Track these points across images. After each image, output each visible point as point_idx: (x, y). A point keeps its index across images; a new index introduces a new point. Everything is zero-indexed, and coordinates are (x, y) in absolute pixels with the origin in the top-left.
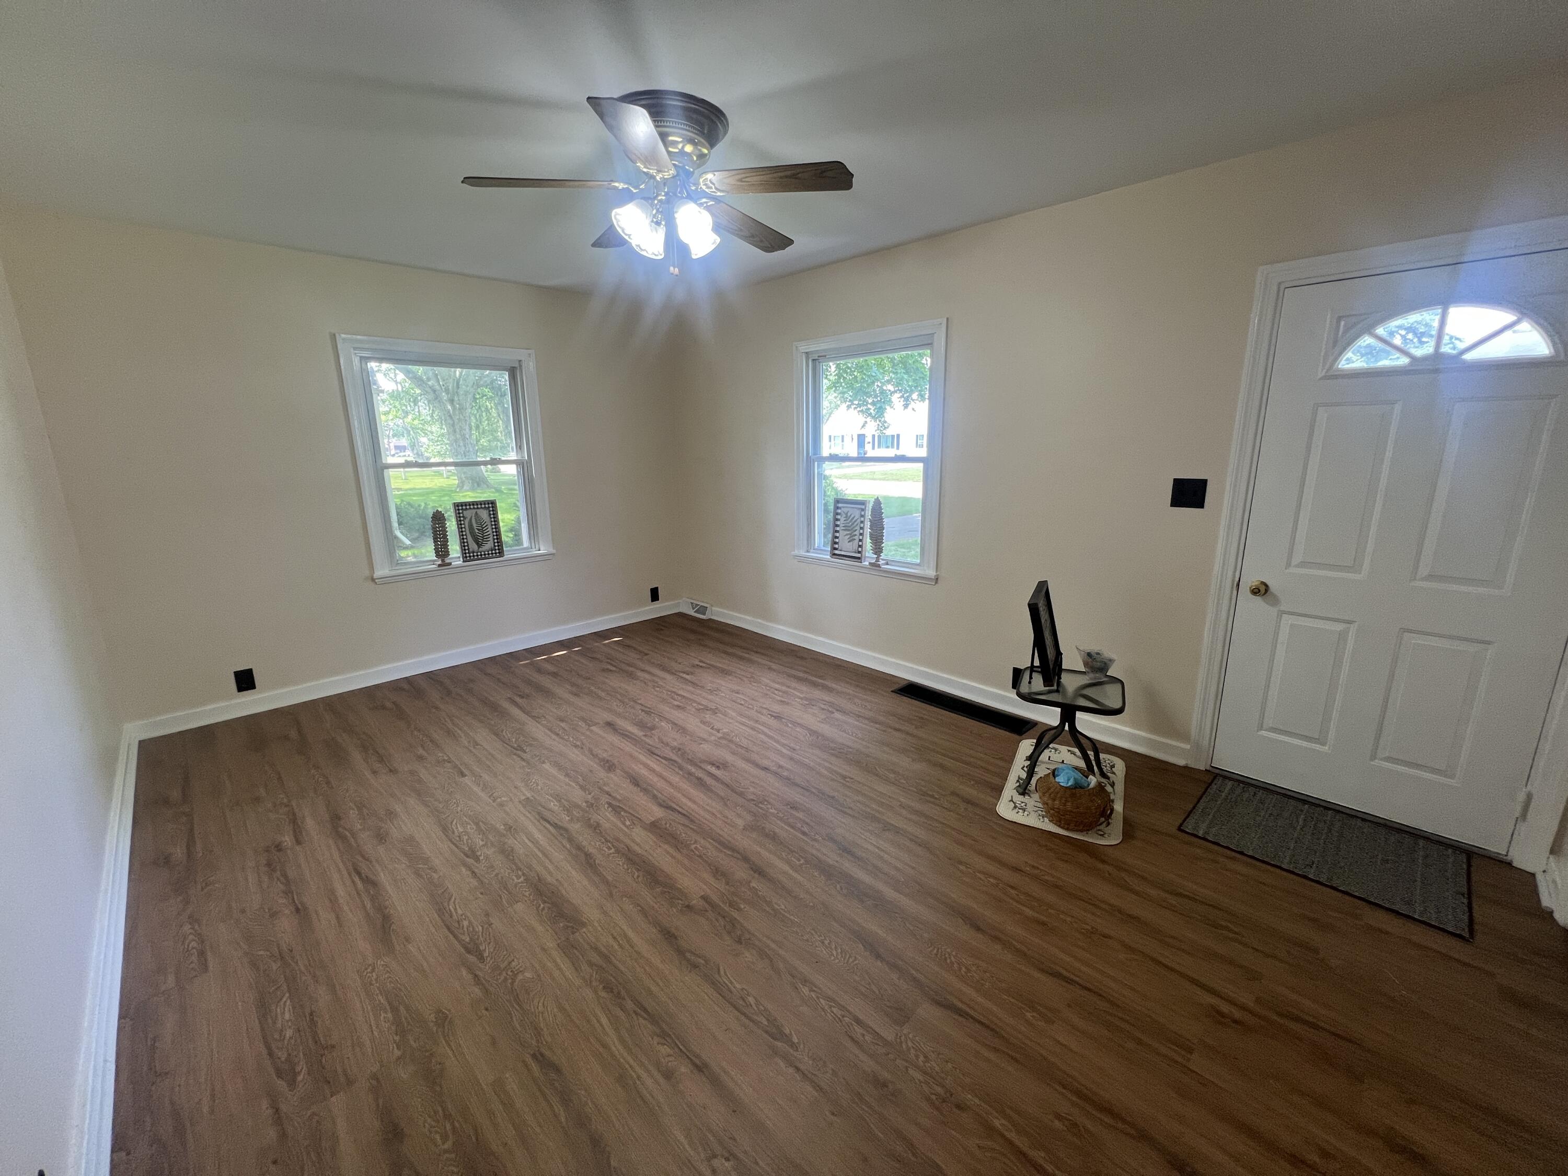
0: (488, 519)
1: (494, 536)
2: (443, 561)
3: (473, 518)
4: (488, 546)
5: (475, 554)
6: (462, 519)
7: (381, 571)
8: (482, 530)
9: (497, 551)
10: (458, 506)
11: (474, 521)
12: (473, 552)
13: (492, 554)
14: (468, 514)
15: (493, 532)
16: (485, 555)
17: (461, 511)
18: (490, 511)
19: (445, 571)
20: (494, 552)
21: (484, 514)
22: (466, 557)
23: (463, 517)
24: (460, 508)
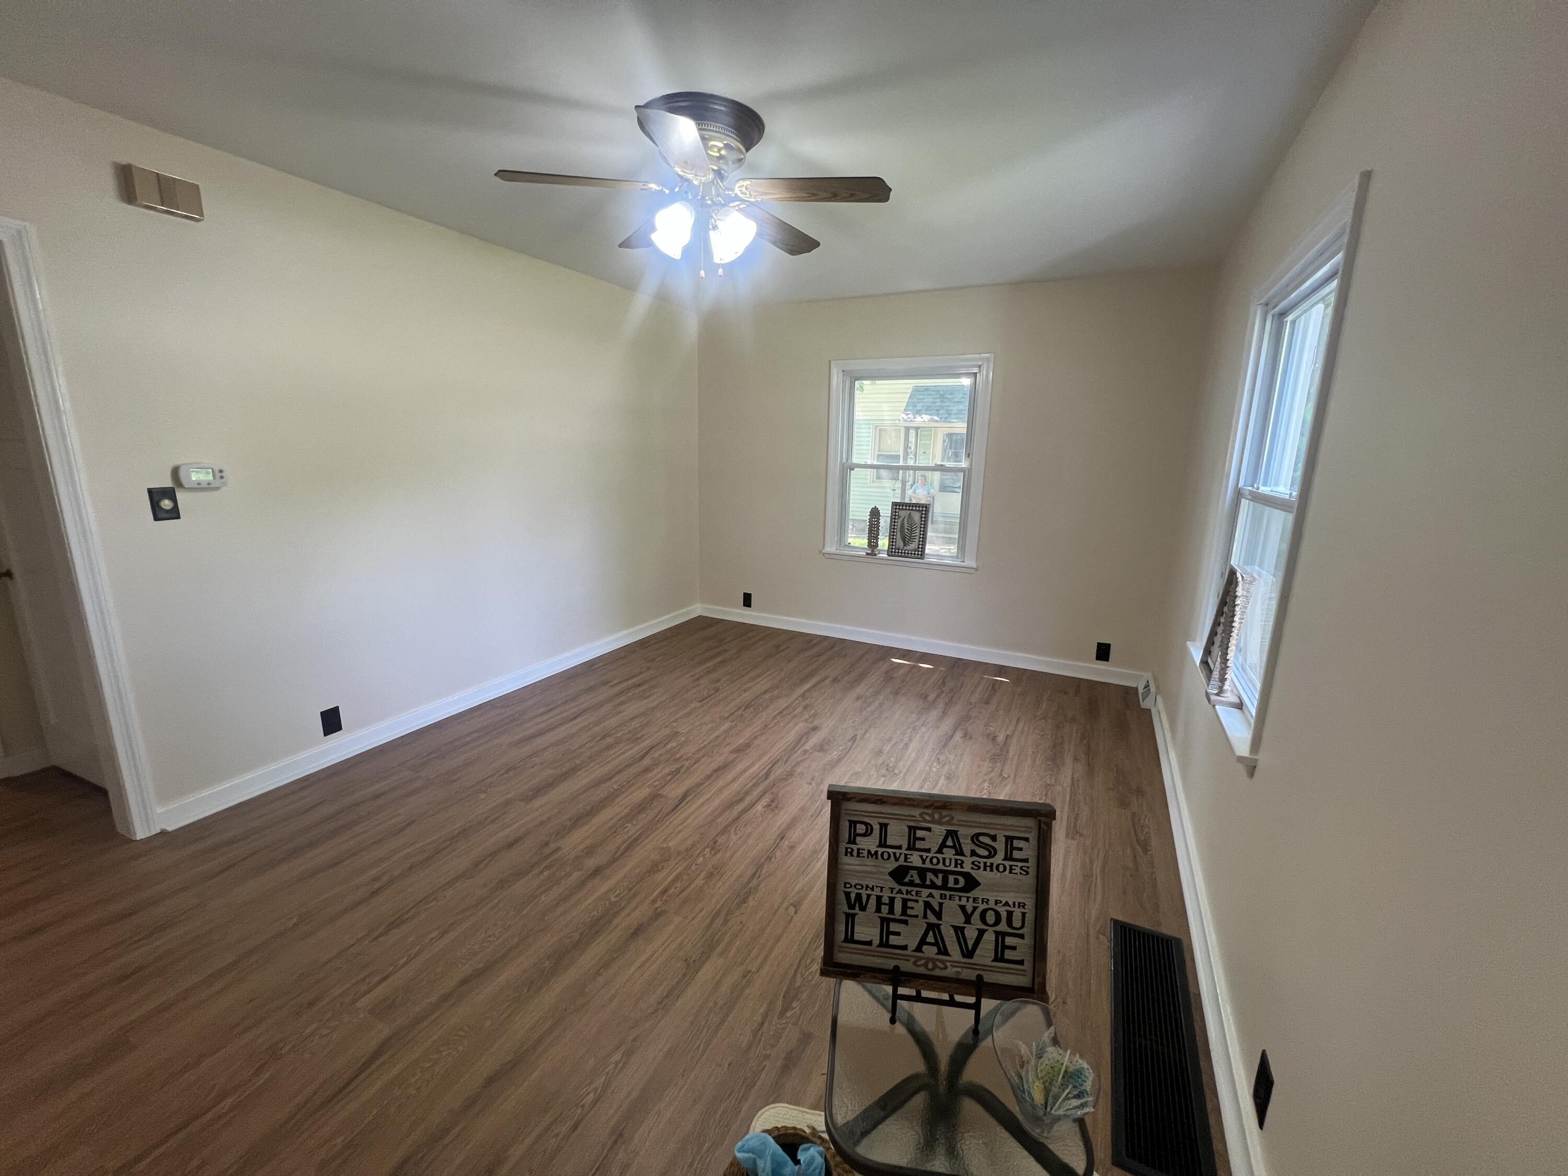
0: (919, 521)
1: (920, 538)
2: (872, 551)
3: (906, 517)
4: (913, 546)
5: (900, 551)
6: (897, 517)
7: (830, 548)
8: (911, 531)
9: (920, 553)
10: (896, 505)
11: (906, 520)
12: (899, 550)
13: (915, 554)
14: (903, 514)
15: (920, 534)
16: (908, 553)
17: (897, 511)
18: (922, 514)
19: (871, 559)
20: (916, 553)
21: (916, 516)
22: (892, 552)
23: (898, 516)
24: (898, 507)
